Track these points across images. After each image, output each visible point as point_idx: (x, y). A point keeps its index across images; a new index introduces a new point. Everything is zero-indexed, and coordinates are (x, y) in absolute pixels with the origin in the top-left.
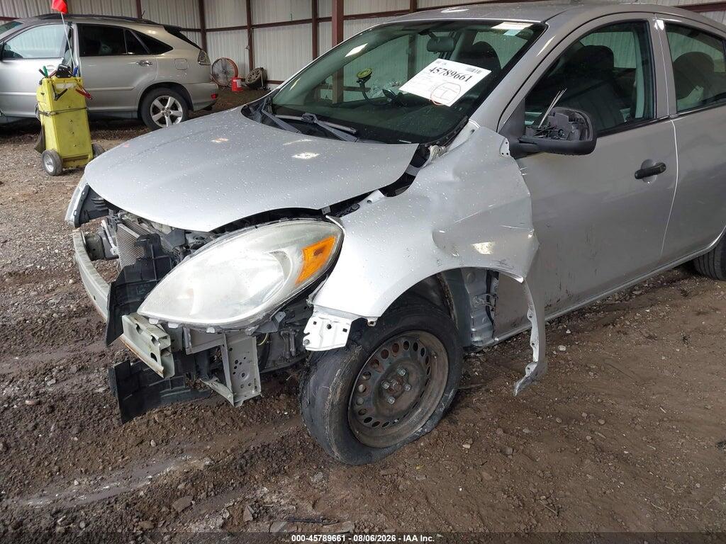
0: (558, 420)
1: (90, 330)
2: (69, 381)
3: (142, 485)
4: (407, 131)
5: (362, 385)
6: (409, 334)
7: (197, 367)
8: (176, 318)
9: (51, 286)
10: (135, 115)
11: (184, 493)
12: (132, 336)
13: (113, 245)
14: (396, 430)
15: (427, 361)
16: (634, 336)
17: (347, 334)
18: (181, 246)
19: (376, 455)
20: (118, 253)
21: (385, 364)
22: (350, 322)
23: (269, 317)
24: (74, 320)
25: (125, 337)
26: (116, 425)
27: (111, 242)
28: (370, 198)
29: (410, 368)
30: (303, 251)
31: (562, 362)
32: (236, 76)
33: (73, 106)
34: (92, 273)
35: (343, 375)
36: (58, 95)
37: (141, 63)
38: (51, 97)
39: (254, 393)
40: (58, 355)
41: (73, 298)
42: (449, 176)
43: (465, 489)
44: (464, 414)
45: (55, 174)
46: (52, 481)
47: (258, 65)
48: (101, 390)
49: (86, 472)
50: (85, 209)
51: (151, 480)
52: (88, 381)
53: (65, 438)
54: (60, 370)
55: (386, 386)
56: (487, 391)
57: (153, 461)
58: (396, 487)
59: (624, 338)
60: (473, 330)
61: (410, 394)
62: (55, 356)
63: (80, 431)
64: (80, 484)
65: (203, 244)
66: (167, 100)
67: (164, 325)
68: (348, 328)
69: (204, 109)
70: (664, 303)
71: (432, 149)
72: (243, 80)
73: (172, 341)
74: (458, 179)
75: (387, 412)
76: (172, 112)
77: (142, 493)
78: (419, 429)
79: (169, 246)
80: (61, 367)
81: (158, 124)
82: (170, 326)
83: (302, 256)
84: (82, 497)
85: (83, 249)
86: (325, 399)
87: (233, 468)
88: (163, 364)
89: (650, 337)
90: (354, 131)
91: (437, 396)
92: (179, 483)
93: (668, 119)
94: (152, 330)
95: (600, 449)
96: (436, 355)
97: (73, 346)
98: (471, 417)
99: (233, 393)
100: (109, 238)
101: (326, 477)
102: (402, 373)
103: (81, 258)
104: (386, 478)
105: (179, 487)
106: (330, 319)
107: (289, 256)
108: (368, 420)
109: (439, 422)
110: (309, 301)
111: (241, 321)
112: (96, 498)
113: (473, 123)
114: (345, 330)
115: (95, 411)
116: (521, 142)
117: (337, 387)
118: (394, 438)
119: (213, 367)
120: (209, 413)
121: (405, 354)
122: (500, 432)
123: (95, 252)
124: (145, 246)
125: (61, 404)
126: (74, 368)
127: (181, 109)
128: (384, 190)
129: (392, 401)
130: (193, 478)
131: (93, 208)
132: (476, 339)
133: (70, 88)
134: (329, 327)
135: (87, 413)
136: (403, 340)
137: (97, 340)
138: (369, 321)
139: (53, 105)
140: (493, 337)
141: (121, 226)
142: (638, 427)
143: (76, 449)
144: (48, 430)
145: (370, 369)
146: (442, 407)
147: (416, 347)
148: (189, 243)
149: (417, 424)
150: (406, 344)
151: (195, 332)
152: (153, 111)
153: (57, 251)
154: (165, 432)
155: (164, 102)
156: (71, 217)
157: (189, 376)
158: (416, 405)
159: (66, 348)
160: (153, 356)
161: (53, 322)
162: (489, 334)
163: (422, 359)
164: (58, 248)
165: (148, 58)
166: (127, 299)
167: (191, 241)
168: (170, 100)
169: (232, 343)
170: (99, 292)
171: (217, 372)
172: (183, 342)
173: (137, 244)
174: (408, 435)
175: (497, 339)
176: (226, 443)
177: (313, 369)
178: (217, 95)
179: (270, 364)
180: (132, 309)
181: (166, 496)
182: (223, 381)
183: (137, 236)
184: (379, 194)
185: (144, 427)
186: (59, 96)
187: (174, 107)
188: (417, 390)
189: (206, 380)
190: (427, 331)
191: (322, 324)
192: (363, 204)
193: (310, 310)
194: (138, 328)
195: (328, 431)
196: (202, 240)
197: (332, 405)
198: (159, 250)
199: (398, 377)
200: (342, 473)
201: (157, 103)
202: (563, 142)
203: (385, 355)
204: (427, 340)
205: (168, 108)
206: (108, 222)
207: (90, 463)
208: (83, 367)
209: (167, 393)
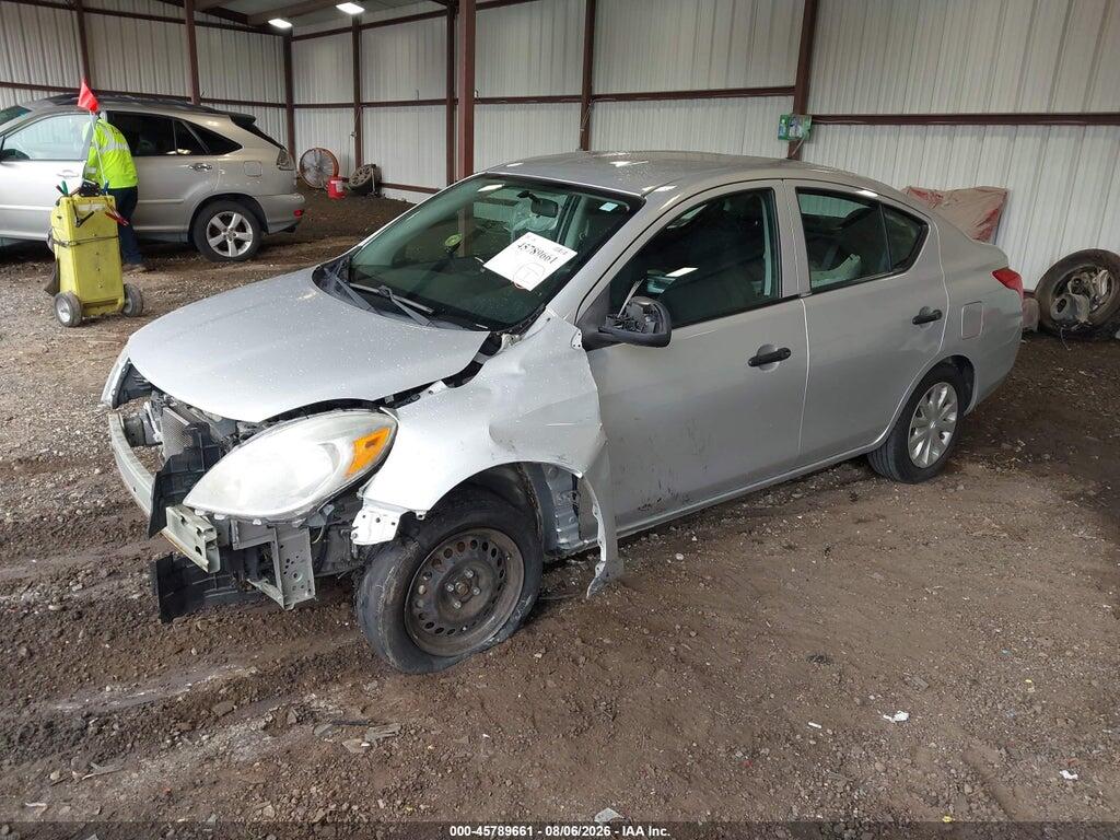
0: (646, 631)
1: (121, 530)
2: (97, 587)
3: (180, 693)
4: (484, 315)
5: (422, 587)
6: (478, 531)
7: (245, 565)
8: (222, 510)
9: (71, 477)
10: (185, 238)
11: (225, 698)
12: (177, 530)
13: (156, 430)
14: (464, 639)
15: (499, 563)
16: (771, 545)
17: (395, 527)
18: (232, 435)
19: (438, 664)
20: (162, 439)
21: (449, 564)
22: (399, 516)
23: (317, 509)
24: (103, 518)
25: (168, 531)
26: (153, 633)
27: (154, 426)
28: (430, 388)
29: (480, 570)
30: (355, 443)
31: (673, 572)
32: (336, 175)
33: (100, 235)
34: (133, 462)
35: (397, 573)
36: (80, 220)
37: (196, 167)
38: (71, 222)
39: (307, 596)
40: (85, 558)
41: (101, 492)
42: (515, 368)
43: (525, 695)
44: (546, 626)
45: (72, 325)
46: (82, 687)
47: (368, 160)
48: (135, 597)
49: (119, 678)
50: (125, 387)
51: (190, 687)
52: (120, 587)
53: (95, 645)
54: (87, 575)
55: (450, 588)
56: (579, 601)
57: (194, 670)
58: (453, 694)
59: (757, 547)
60: (559, 530)
61: (479, 599)
62: (80, 560)
63: (112, 639)
64: (112, 690)
65: (253, 435)
66: (231, 218)
67: (210, 516)
68: (397, 522)
69: (284, 230)
70: (823, 508)
71: (504, 337)
72: (345, 180)
73: (219, 534)
74: (523, 371)
75: (451, 618)
76: (238, 235)
77: (180, 699)
78: (490, 638)
79: (219, 435)
80: (88, 571)
81: (216, 250)
82: (216, 517)
83: (352, 448)
84: (115, 703)
85: (121, 434)
86: (378, 598)
87: (280, 674)
88: (208, 558)
89: (790, 547)
90: (431, 311)
91: (513, 601)
92: (221, 688)
93: (796, 297)
94: (197, 522)
95: (680, 660)
96: (511, 556)
97: (101, 549)
98: (552, 628)
99: (284, 594)
100: (153, 422)
101: (381, 686)
102: (470, 574)
103: (119, 444)
104: (445, 686)
105: (221, 692)
106: (380, 512)
107: (338, 447)
108: (430, 625)
109: (515, 632)
110: (359, 494)
111: (288, 513)
112: (129, 703)
113: (550, 310)
114: (394, 524)
115: (129, 617)
116: (600, 331)
117: (391, 585)
118: (461, 647)
119: (263, 567)
120: (259, 621)
121: (471, 554)
122: (578, 642)
123: (136, 437)
124: (194, 434)
125: (90, 610)
126: (104, 573)
127: (250, 231)
128: (447, 381)
129: (457, 605)
130: (237, 685)
131: (133, 388)
132: (563, 541)
133: (97, 211)
134: (378, 520)
135: (120, 619)
136: (471, 539)
137: (130, 541)
138: (418, 514)
139: (74, 233)
140: (581, 539)
141: (166, 410)
142: (732, 640)
143: (107, 656)
144: (76, 636)
145: (430, 569)
146: (517, 614)
147: (485, 547)
148: (238, 434)
149: (489, 632)
150: (474, 543)
151: (243, 524)
152: (211, 233)
153: (78, 432)
154: (208, 640)
155: (226, 220)
156: (108, 395)
157: (237, 576)
158: (487, 611)
159: (92, 551)
160: (198, 550)
161: (76, 520)
162: (576, 536)
163: (493, 561)
164: (79, 429)
165: (205, 160)
166: (172, 490)
167: (242, 430)
168: (236, 218)
169: (284, 540)
170: (140, 485)
171: (267, 573)
172: (230, 536)
173: (184, 432)
174: (478, 645)
175: (586, 541)
176: (276, 653)
177: (368, 567)
178: (302, 212)
179: (329, 567)
180: (177, 501)
181: (206, 699)
182: (273, 582)
183: (187, 423)
184: (441, 385)
185: (184, 634)
186: (82, 221)
187: (241, 228)
188: (488, 595)
189: (254, 580)
190: (499, 530)
191: (371, 518)
192: (424, 394)
193: (359, 505)
194: (183, 520)
195: (381, 633)
196: (253, 430)
197: (385, 604)
198: (208, 439)
199: (464, 579)
200: (398, 681)
201: (216, 221)
202: (638, 335)
203: (448, 554)
204: (500, 540)
205: (232, 229)
206: (153, 404)
207: (123, 670)
208: (114, 571)
209: (212, 594)
